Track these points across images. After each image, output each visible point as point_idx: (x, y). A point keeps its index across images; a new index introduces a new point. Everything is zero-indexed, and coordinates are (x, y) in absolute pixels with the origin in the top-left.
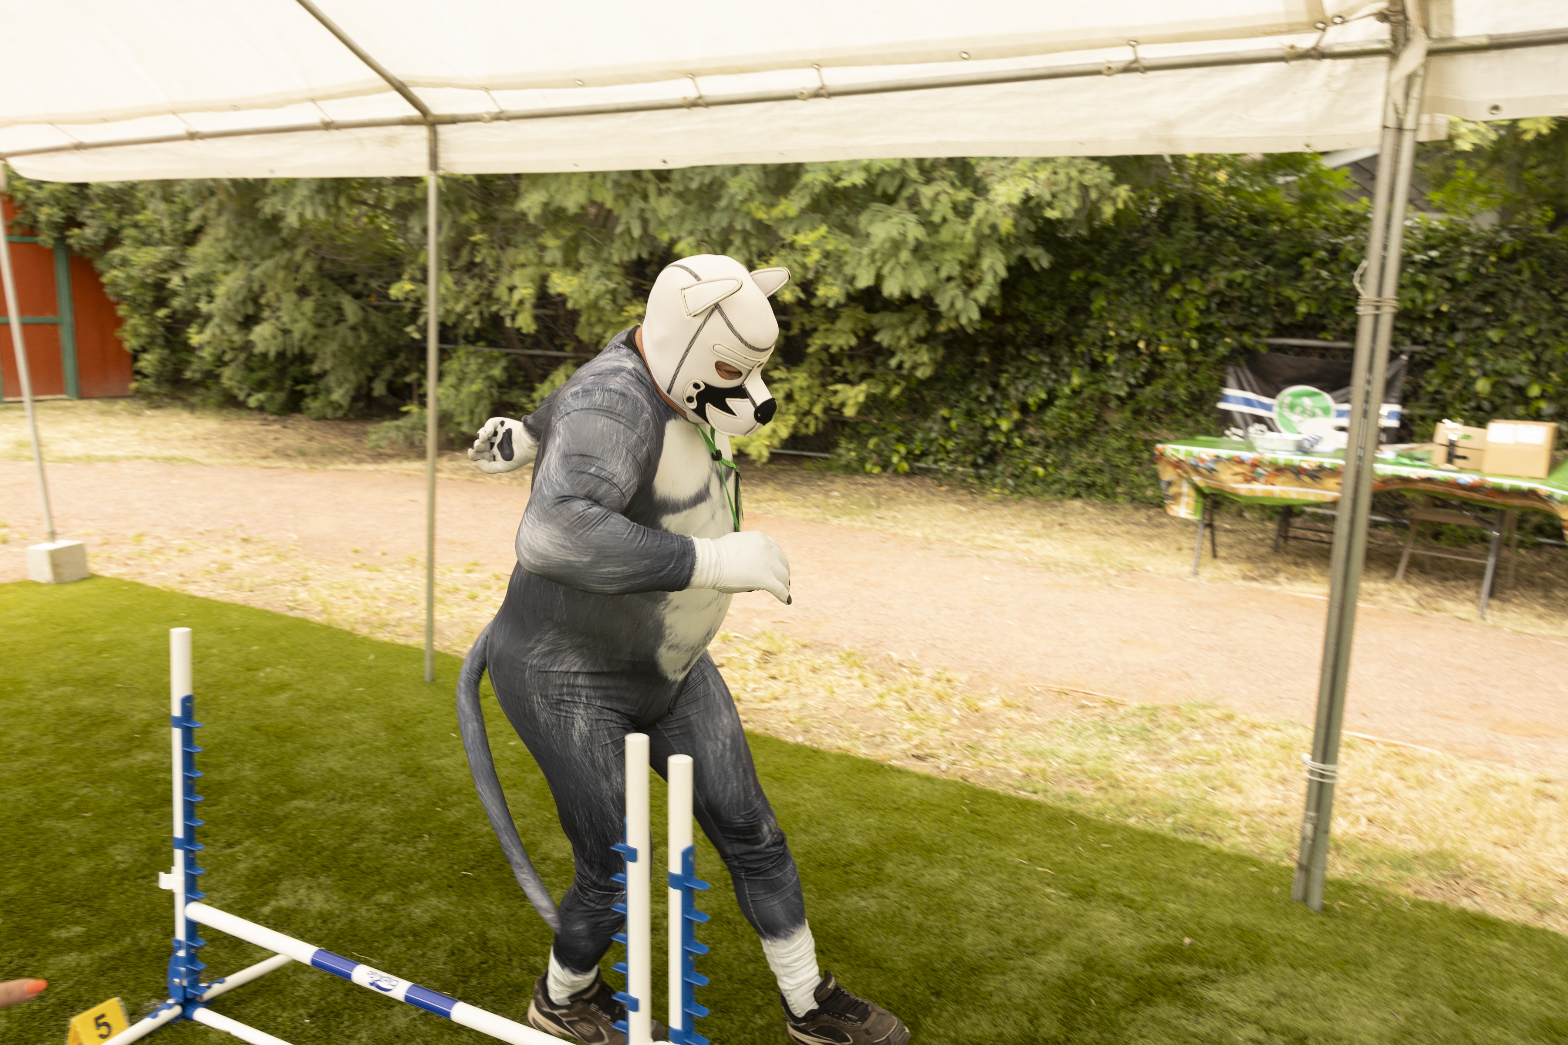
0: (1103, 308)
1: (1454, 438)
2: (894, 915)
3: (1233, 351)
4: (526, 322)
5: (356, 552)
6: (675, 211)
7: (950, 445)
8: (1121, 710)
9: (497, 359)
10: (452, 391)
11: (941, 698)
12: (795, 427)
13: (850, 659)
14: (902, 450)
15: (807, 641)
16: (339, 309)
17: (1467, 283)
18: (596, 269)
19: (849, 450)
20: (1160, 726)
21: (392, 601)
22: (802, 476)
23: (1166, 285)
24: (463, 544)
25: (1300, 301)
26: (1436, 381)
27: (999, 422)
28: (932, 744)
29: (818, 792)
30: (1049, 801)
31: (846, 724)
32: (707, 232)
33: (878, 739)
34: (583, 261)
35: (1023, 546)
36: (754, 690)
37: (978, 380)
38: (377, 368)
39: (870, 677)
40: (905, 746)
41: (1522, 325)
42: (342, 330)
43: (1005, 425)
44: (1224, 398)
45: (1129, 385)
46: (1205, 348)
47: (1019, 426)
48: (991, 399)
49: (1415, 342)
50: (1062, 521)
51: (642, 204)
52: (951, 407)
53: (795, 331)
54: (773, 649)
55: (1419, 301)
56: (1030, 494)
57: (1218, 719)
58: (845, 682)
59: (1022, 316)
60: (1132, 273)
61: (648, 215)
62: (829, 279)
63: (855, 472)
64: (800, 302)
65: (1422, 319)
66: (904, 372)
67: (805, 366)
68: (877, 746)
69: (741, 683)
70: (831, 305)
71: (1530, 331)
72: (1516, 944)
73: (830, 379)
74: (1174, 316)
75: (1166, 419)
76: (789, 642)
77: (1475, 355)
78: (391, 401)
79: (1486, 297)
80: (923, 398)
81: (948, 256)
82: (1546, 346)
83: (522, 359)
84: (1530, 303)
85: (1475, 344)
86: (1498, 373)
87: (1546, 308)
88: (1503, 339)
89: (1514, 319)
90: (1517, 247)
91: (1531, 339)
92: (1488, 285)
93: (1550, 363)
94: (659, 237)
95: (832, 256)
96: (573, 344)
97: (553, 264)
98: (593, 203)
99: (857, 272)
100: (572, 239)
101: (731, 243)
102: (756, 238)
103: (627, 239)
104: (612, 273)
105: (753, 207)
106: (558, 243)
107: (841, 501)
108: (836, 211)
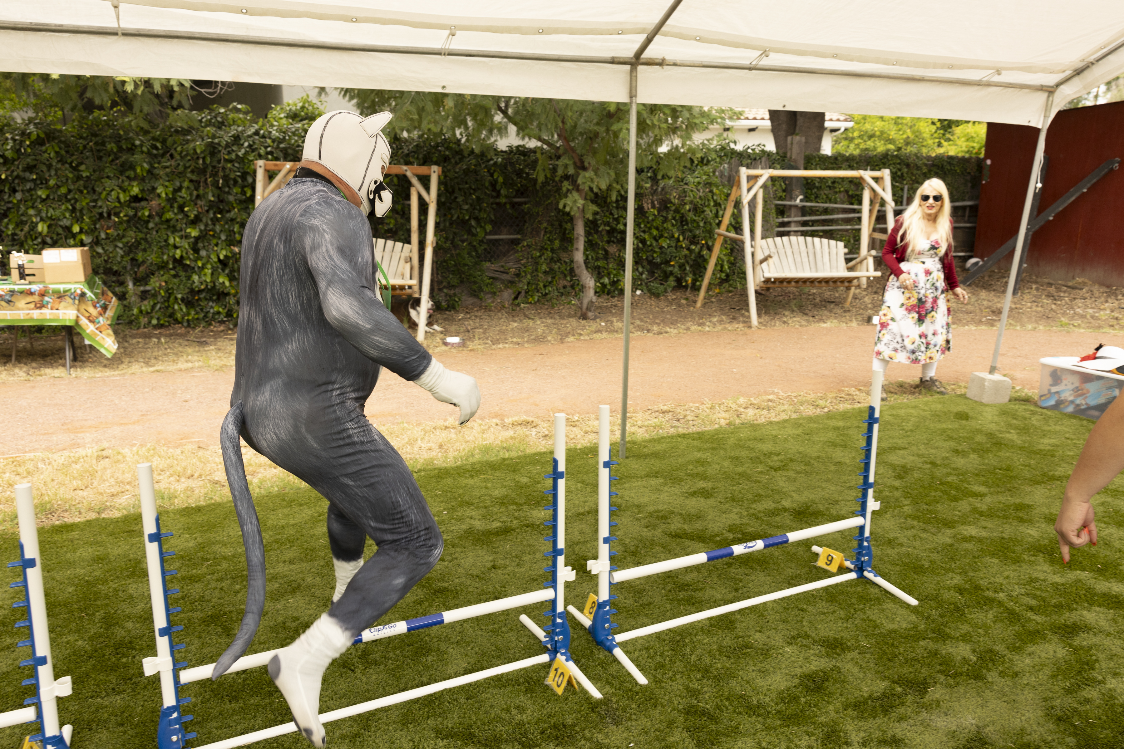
1: (20, 263)
17: (14, 160)
26: (11, 227)
41: (59, 187)
71: (63, 190)
72: (82, 530)
77: (33, 207)
79: (30, 168)
82: (76, 200)
84: (59, 172)
85: (31, 200)
86: (51, 218)
87: (70, 175)
88: (48, 196)
89: (52, 182)
90: (42, 135)
91: (66, 195)
92: (29, 160)
93: (81, 211)
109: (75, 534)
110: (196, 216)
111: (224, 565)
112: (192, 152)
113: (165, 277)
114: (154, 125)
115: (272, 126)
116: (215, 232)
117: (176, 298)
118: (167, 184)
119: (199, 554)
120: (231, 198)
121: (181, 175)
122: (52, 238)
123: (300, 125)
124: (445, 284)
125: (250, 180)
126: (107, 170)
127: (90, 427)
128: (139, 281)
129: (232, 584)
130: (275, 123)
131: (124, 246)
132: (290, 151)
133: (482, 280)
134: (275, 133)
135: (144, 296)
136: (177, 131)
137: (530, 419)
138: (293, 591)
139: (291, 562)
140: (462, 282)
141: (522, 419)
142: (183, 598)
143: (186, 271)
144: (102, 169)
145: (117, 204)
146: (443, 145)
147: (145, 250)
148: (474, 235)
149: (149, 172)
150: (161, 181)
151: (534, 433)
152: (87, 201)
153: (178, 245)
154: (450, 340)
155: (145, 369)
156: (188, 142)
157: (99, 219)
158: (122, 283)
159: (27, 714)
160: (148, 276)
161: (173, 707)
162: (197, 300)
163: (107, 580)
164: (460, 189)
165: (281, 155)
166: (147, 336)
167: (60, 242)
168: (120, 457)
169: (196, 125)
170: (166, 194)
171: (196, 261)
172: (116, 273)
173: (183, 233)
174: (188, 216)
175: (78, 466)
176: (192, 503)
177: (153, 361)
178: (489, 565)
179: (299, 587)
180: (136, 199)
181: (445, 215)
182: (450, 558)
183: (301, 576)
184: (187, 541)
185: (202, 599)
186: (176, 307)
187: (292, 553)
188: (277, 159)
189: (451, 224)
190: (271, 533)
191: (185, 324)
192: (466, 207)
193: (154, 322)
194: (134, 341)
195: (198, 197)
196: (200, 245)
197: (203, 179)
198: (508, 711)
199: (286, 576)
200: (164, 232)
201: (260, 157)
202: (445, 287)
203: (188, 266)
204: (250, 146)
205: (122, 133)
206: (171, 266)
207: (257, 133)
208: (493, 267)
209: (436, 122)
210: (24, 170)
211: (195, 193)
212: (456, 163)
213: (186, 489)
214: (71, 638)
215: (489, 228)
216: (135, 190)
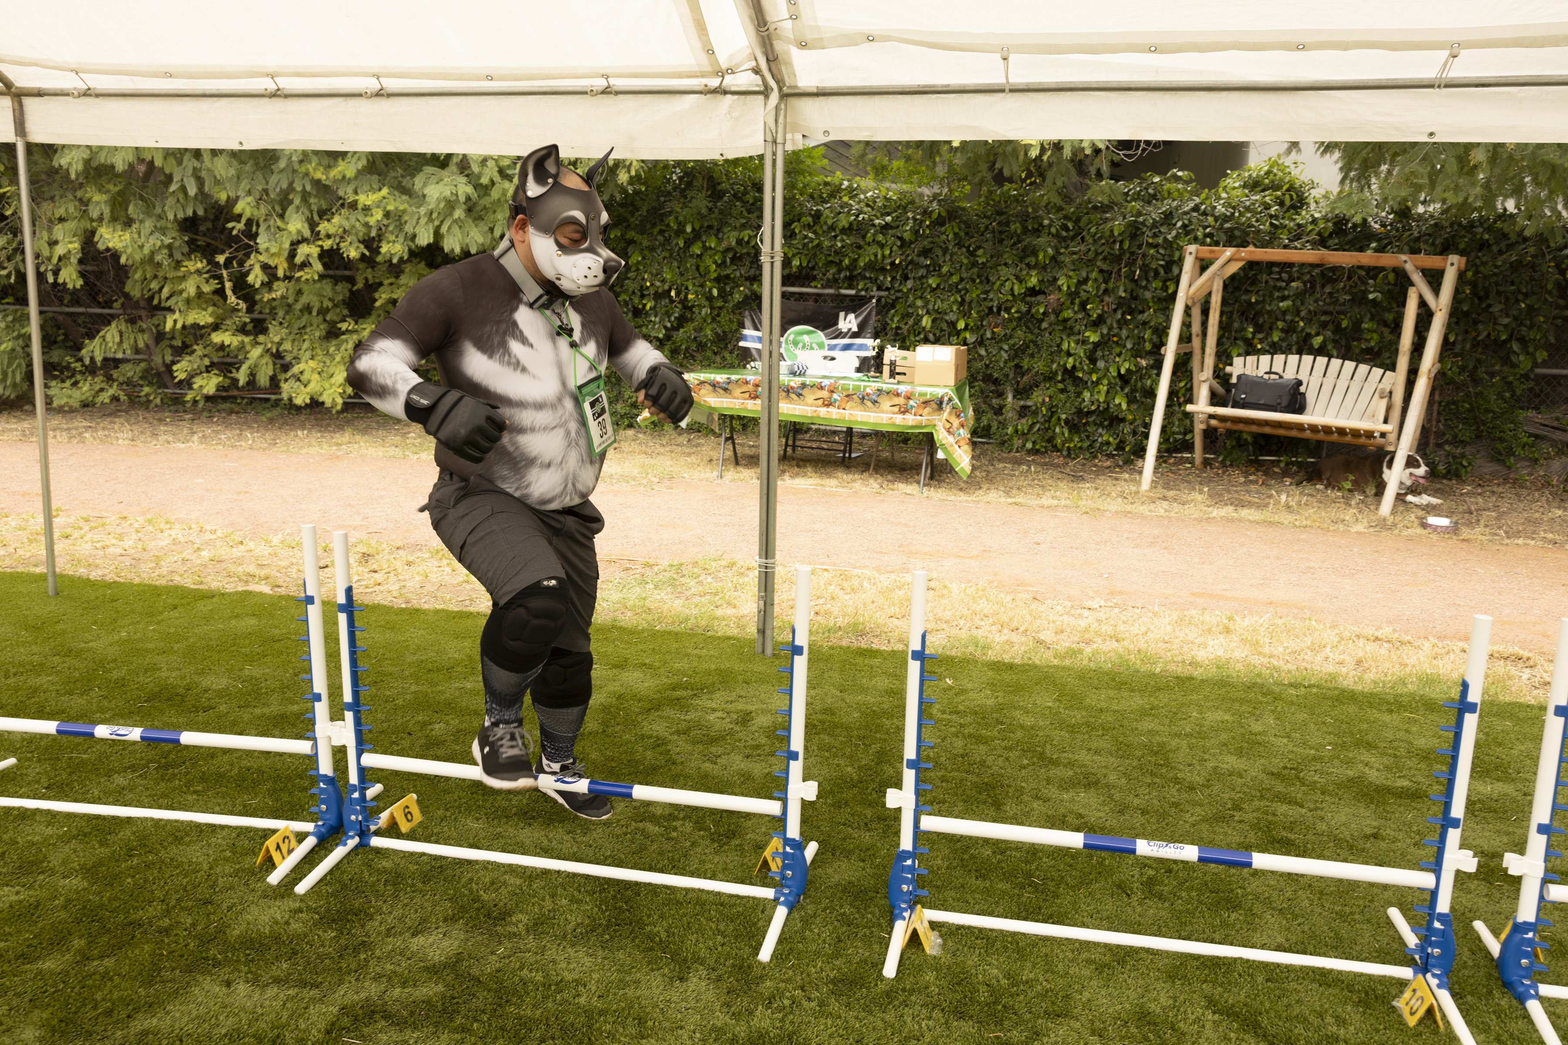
0: (638, 262)
1: (893, 358)
3: (746, 297)
4: (71, 277)
8: (656, 569)
15: (400, 544)
17: (911, 243)
18: (149, 224)
20: (684, 576)
22: (377, 422)
23: (689, 243)
25: (794, 256)
26: (896, 319)
32: (266, 191)
34: (134, 216)
41: (952, 275)
44: (743, 338)
45: (665, 327)
46: (723, 295)
49: (879, 288)
51: (197, 164)
53: (360, 285)
54: (371, 551)
55: (879, 256)
57: (725, 567)
60: (661, 232)
61: (203, 174)
62: (392, 238)
64: (364, 259)
65: (883, 270)
67: (373, 317)
70: (395, 261)
71: (955, 279)
72: (885, 659)
74: (698, 269)
75: (699, 357)
76: (384, 546)
77: (921, 298)
79: (925, 253)
81: (500, 215)
82: (967, 291)
83: (60, 318)
84: (955, 257)
85: (920, 290)
86: (937, 311)
87: (965, 261)
88: (938, 285)
89: (945, 269)
90: (944, 214)
91: (957, 284)
92: (925, 243)
93: (970, 303)
94: (216, 195)
95: (392, 215)
96: (120, 301)
97: (101, 219)
98: (141, 161)
99: (417, 230)
100: (119, 193)
101: (291, 202)
102: (316, 196)
103: (181, 196)
104: (166, 228)
105: (310, 168)
106: (105, 197)
107: (419, 440)
108: (393, 174)
109: (876, 661)
110: (1099, 316)
111: (1019, 734)
112: (1108, 233)
113: (1049, 392)
114: (1068, 199)
115: (1219, 198)
116: (1120, 338)
117: (1059, 419)
118: (1071, 273)
119: (995, 715)
120: (1148, 295)
121: (1091, 262)
122: (934, 335)
123: (1258, 197)
124: (1448, 437)
125: (1175, 271)
126: (1005, 256)
127: (925, 554)
128: (1021, 394)
129: (1020, 757)
130: (1224, 195)
131: (1010, 349)
132: (1237, 233)
133: (1515, 437)
134: (1220, 209)
135: (1023, 412)
136: (1095, 208)
137: (1526, 654)
138: (1088, 786)
139: (1097, 752)
140: (1478, 437)
141: (1511, 650)
142: (963, 756)
143: (1077, 386)
144: (1000, 255)
145: (1010, 298)
146: (1481, 224)
147: (1032, 356)
148: (1514, 366)
149: (1053, 258)
150: (1065, 270)
151: (1525, 676)
152: (978, 292)
153: (1072, 351)
154: (1432, 520)
155: (1003, 499)
156: (1106, 220)
157: (988, 315)
158: (1001, 395)
159: (772, 807)
160: (1031, 388)
161: (909, 852)
162: (1085, 424)
163: (892, 716)
164: (1499, 293)
165: (1224, 237)
166: (1018, 462)
167: (942, 339)
168: (945, 592)
169: (1120, 199)
170: (1069, 287)
171: (1090, 374)
172: (996, 382)
173: (1081, 337)
174: (1089, 316)
175: (901, 593)
176: (1007, 658)
177: (1014, 491)
178: (1368, 831)
179: (1097, 783)
180: (1033, 292)
181: (1467, 332)
182: (1312, 806)
183: (1104, 771)
184: (987, 697)
185: (983, 763)
186: (1058, 430)
187: (1103, 744)
188: (1217, 244)
189: (1475, 345)
190: (1084, 714)
191: (1065, 453)
192: (1506, 321)
193: (1029, 445)
194: (1001, 465)
195: (1106, 291)
196: (1099, 353)
197: (1116, 270)
198: (1321, 1016)
199: (1085, 766)
200: (1058, 334)
201: (1196, 240)
202: (1447, 442)
203: (1081, 379)
204: (1184, 226)
205: (1030, 210)
206: (1059, 378)
207: (1196, 209)
208: (1540, 418)
209: (1457, 189)
210: (919, 255)
211: (1103, 286)
212: (1500, 252)
213: (1006, 642)
214: (842, 762)
215: (1542, 355)
216: (1033, 281)
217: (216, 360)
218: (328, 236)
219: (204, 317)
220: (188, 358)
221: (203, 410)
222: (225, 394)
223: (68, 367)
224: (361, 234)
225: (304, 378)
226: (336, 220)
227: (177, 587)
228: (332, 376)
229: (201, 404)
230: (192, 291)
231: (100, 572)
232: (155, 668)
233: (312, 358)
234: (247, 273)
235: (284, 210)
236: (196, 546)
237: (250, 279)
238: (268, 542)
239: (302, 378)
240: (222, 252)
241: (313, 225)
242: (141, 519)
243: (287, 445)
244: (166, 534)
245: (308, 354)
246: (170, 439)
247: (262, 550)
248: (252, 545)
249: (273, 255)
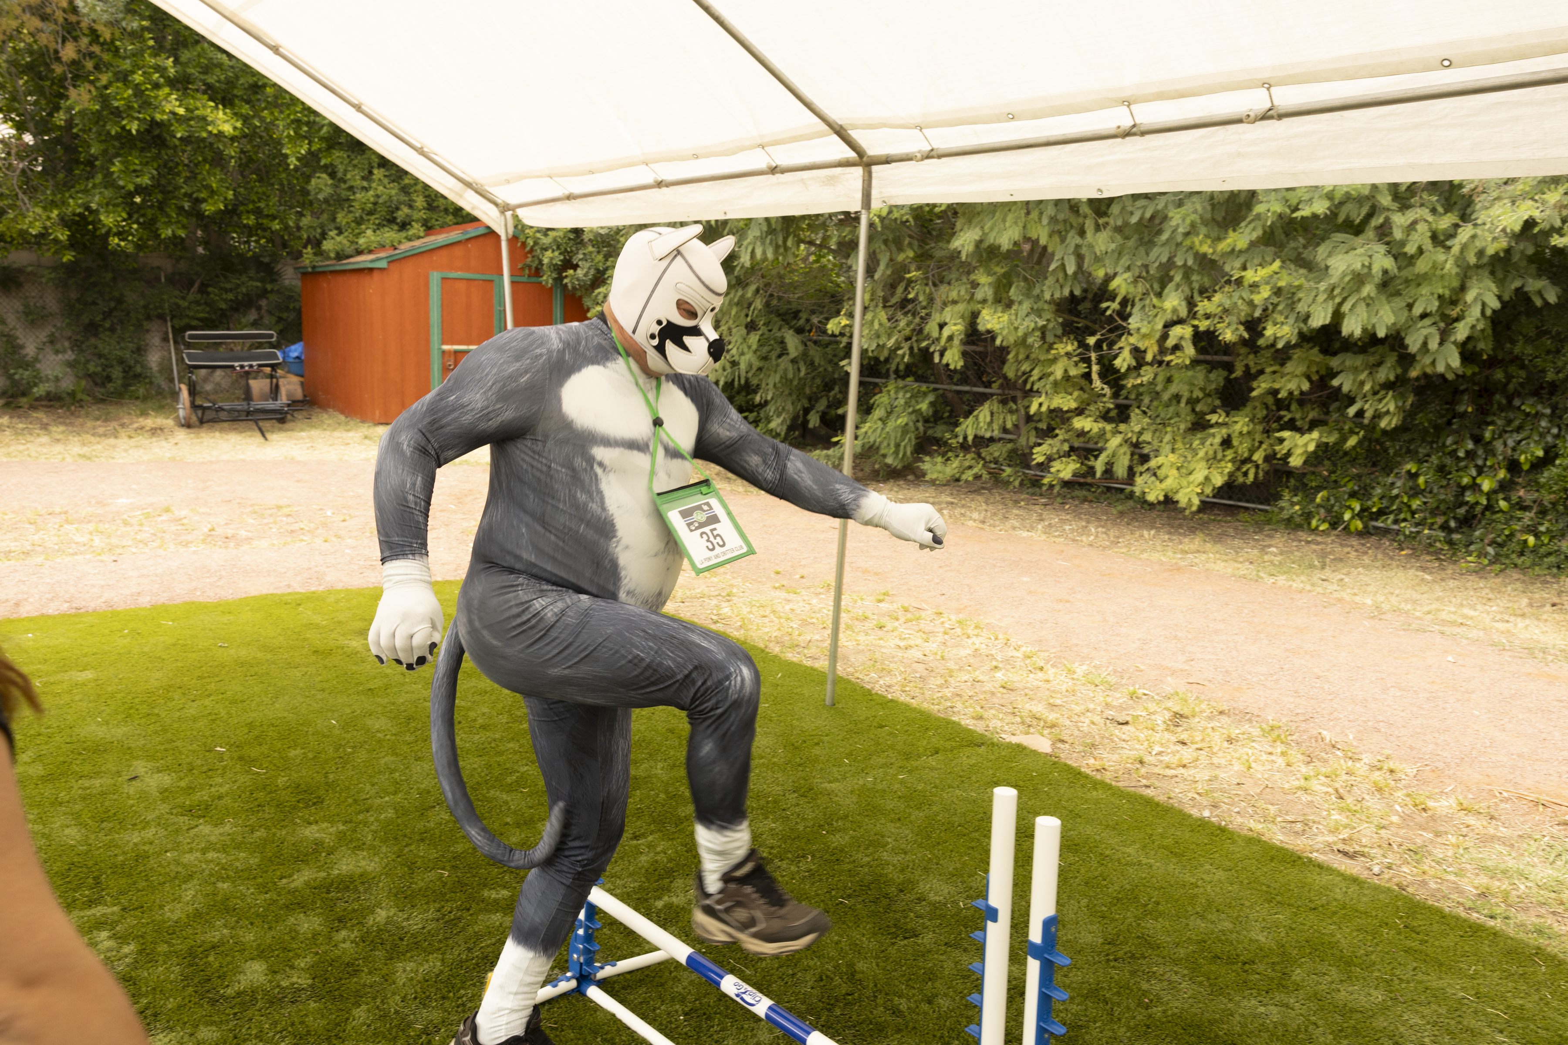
2: (1299, 1030)
4: (953, 358)
5: (778, 573)
6: (1113, 246)
7: (1416, 504)
9: (925, 394)
10: (880, 423)
11: (1380, 790)
12: (1231, 475)
13: (1273, 733)
14: (1357, 508)
15: (1225, 708)
16: (782, 342)
18: (1026, 306)
19: (1293, 504)
21: (804, 623)
22: (1236, 529)
24: (876, 574)
27: (1478, 481)
28: (1364, 841)
29: (1221, 875)
30: (1511, 931)
31: (1261, 804)
32: (1146, 267)
33: (1299, 827)
34: (1014, 298)
35: (1501, 626)
36: (1160, 753)
37: (1456, 432)
38: (813, 399)
39: (1296, 755)
40: (1331, 839)
42: (784, 362)
43: (1486, 485)
47: (1504, 487)
48: (1470, 455)
50: (1556, 600)
51: (1078, 240)
52: (1420, 462)
53: (1238, 373)
54: (1186, 711)
56: (1516, 566)
58: (1265, 757)
59: (1517, 360)
61: (1084, 251)
62: (1281, 318)
63: (1299, 527)
64: (1244, 342)
66: (1366, 421)
67: (1248, 409)
68: (1297, 833)
69: (1146, 743)
70: (1280, 345)
73: (1275, 426)
76: (1203, 706)
78: (823, 431)
80: (1386, 450)
81: (1425, 290)
83: (949, 395)
94: (1094, 274)
95: (1284, 292)
96: (1000, 381)
97: (984, 301)
98: (1027, 239)
99: (1312, 309)
100: (1004, 275)
101: (1171, 279)
102: (1199, 273)
103: (1061, 276)
104: (1043, 310)
105: (1196, 241)
106: (990, 279)
107: (1279, 558)
108: (1292, 244)
217: (1076, 445)
218: (1207, 316)
219: (1067, 402)
220: (1049, 441)
221: (1059, 494)
222: (1082, 480)
223: (946, 443)
224: (1243, 314)
225: (1161, 473)
226: (1217, 298)
227: (949, 722)
228: (1190, 474)
229: (1057, 489)
230: (1059, 374)
231: (888, 680)
232: (877, 843)
233: (1173, 451)
234: (1115, 357)
235: (1163, 287)
236: (994, 663)
237: (1117, 362)
238: (1071, 672)
239: (1159, 473)
240: (1093, 334)
241: (1191, 304)
242: (953, 617)
243: (1129, 546)
244: (970, 641)
245: (1168, 447)
246: (1017, 524)
247: (1061, 682)
248: (1051, 672)
249: (1144, 336)
